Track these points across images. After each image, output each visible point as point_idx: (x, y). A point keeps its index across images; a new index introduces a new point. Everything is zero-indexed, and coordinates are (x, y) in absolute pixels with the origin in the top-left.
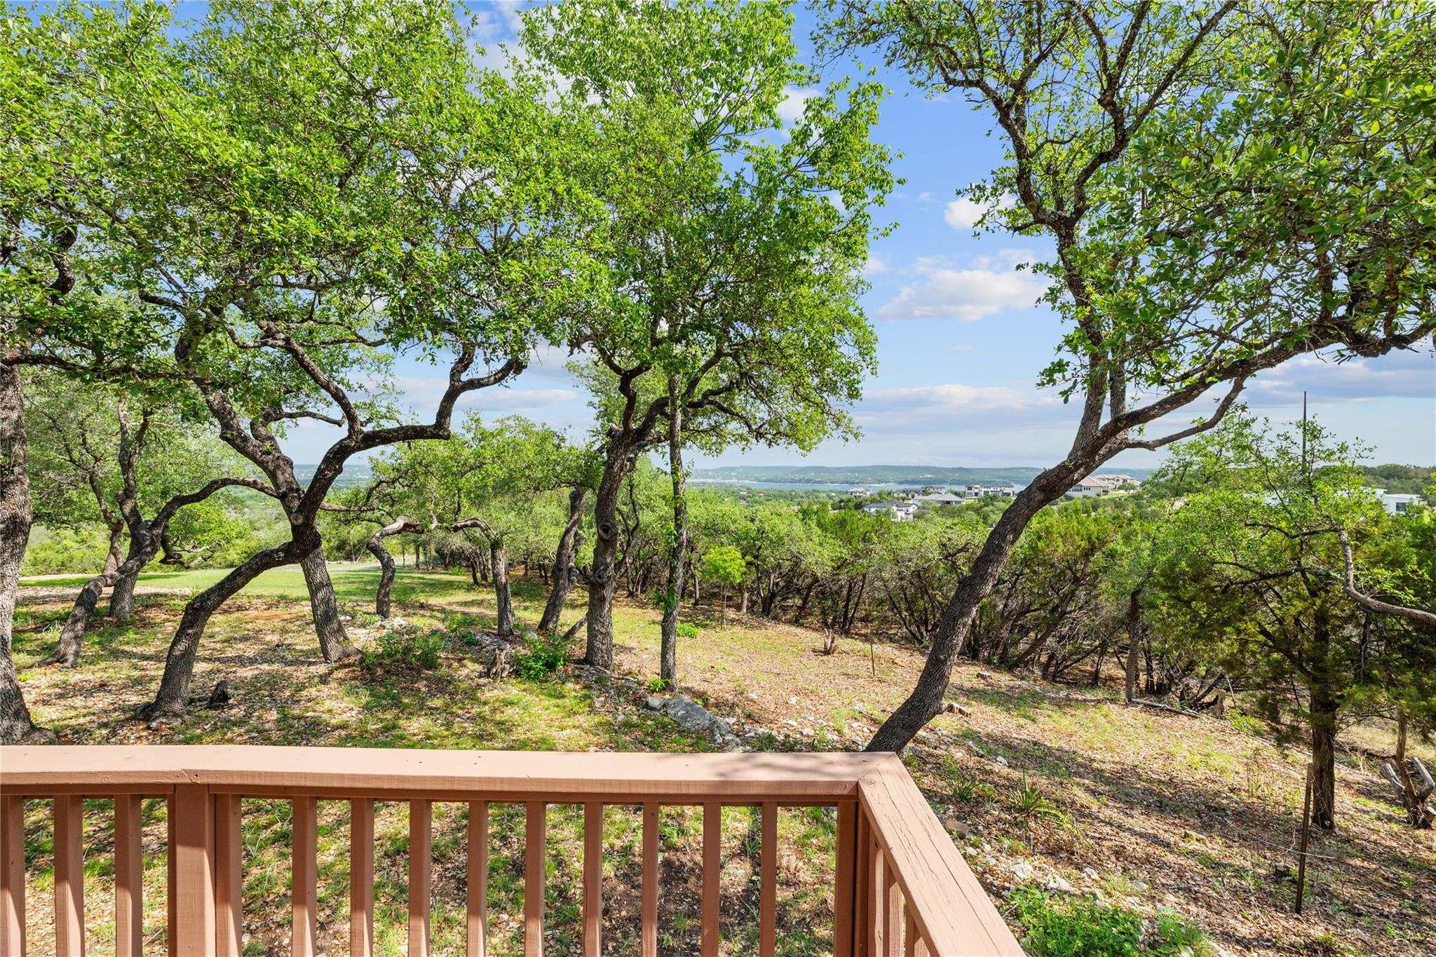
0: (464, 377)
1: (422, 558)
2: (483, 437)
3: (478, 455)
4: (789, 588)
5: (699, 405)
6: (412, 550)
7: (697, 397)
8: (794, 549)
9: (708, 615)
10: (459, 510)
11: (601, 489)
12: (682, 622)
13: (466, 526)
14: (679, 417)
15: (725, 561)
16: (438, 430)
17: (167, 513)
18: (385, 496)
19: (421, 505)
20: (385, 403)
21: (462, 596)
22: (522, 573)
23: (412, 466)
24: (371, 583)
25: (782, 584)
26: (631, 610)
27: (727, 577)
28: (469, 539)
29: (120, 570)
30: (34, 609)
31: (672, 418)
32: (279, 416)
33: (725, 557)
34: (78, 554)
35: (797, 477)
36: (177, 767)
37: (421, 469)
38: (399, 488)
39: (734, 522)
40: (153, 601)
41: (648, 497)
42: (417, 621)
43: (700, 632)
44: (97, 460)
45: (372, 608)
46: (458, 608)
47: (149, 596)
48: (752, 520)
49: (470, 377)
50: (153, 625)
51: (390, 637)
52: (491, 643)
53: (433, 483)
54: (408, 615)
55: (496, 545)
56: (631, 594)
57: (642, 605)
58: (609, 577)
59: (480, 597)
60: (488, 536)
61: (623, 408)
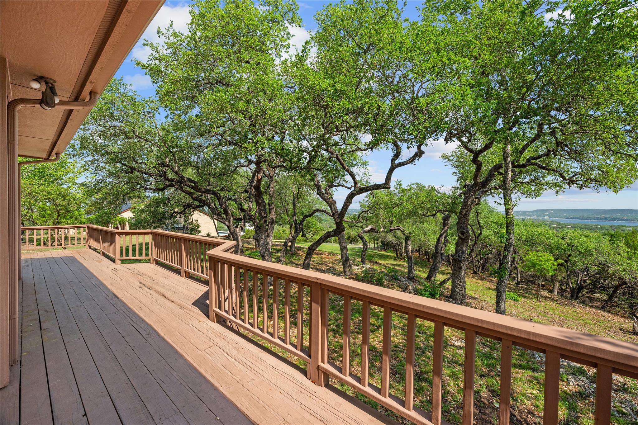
0: (397, 162)
1: (376, 245)
2: (402, 191)
3: (400, 199)
4: (596, 285)
5: (524, 166)
6: (372, 242)
7: (522, 161)
8: (601, 258)
9: (527, 291)
10: (392, 223)
11: (460, 213)
12: (508, 291)
13: (395, 229)
14: (510, 174)
15: (540, 261)
16: (386, 186)
17: (303, 220)
18: (364, 217)
19: (377, 222)
20: (365, 180)
21: (392, 262)
22: (417, 256)
23: (374, 205)
24: (359, 252)
25: (588, 282)
26: (475, 280)
27: (542, 270)
28: (395, 237)
29: (293, 237)
30: (275, 247)
31: (505, 175)
32: (333, 186)
33: (540, 258)
34: (283, 235)
35: (603, 216)
36: (313, 276)
37: (377, 207)
38: (369, 215)
39: (548, 238)
40: (299, 249)
41: (486, 222)
42: (375, 267)
43: (522, 299)
44: (288, 205)
45: (360, 260)
46: (391, 266)
47: (298, 247)
48: (563, 238)
49: (399, 162)
50: (299, 256)
51: (366, 271)
52: (405, 281)
53: (382, 212)
54: (372, 265)
55: (407, 238)
56: (475, 272)
57: (483, 279)
58: (464, 257)
59: (399, 263)
60: (404, 234)
61: (473, 173)
